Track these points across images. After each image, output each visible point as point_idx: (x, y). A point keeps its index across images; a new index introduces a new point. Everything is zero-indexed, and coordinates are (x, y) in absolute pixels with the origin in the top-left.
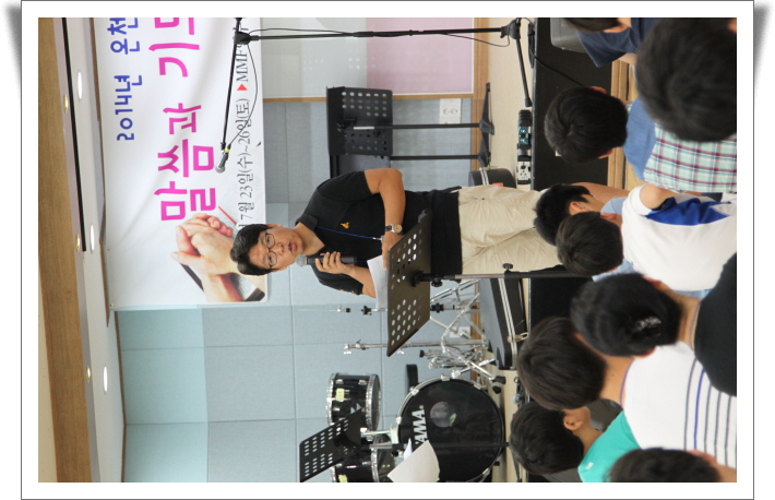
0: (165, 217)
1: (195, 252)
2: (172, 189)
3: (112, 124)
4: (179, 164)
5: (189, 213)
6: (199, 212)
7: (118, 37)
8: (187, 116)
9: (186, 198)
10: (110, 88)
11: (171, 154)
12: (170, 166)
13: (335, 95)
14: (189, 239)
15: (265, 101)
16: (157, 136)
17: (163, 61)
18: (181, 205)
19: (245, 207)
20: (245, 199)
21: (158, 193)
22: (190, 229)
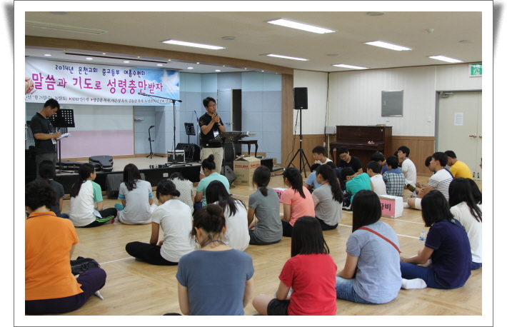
0: (33, 75)
2: (41, 78)
3: (60, 64)
4: (49, 80)
5: (34, 82)
6: (35, 84)
7: (83, 69)
8: (63, 84)
10: (70, 65)
11: (52, 79)
17: (76, 79)
18: (37, 80)
19: (36, 97)
20: (39, 97)
21: (40, 74)
22: (30, 81)
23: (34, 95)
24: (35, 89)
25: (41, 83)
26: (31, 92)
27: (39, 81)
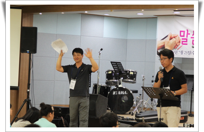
0: (181, 32)
1: (171, 39)
2: (188, 34)
5: (181, 38)
6: (181, 40)
14: (175, 37)
18: (184, 36)
19: (182, 52)
20: (184, 52)
21: (187, 30)
22: (177, 38)
23: (180, 50)
24: (181, 44)
25: (187, 39)
26: (178, 48)
27: (185, 37)
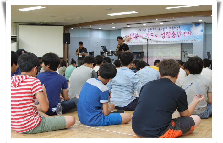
1: (127, 37)
2: (134, 35)
3: (141, 29)
4: (136, 36)
5: (131, 37)
6: (131, 38)
7: (150, 29)
8: (141, 37)
9: (133, 36)
10: (145, 29)
11: (137, 35)
12: (136, 35)
13: (143, 52)
14: (128, 37)
15: (143, 45)
16: (139, 33)
17: (147, 34)
20: (132, 43)
